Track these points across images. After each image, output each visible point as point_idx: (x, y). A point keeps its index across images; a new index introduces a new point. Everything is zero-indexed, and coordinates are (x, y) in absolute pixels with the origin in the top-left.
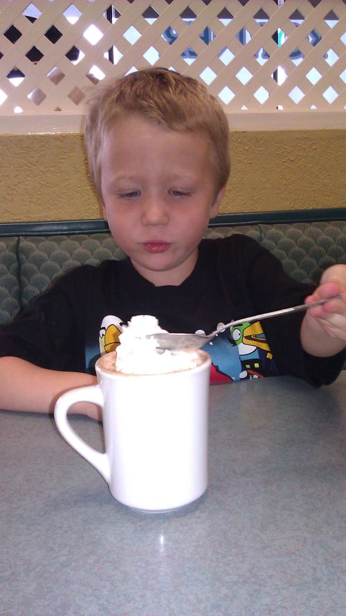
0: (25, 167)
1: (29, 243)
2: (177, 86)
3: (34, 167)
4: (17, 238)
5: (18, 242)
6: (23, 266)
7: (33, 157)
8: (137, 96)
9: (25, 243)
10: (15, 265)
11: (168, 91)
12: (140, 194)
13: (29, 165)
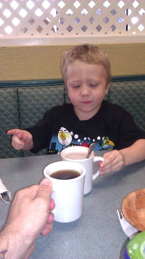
0: (20, 59)
1: (22, 90)
2: (92, 49)
3: (23, 59)
4: (17, 88)
5: (18, 89)
6: (19, 99)
7: (23, 55)
8: (78, 54)
9: (20, 90)
10: (17, 98)
11: (89, 52)
12: (80, 86)
13: (21, 58)
